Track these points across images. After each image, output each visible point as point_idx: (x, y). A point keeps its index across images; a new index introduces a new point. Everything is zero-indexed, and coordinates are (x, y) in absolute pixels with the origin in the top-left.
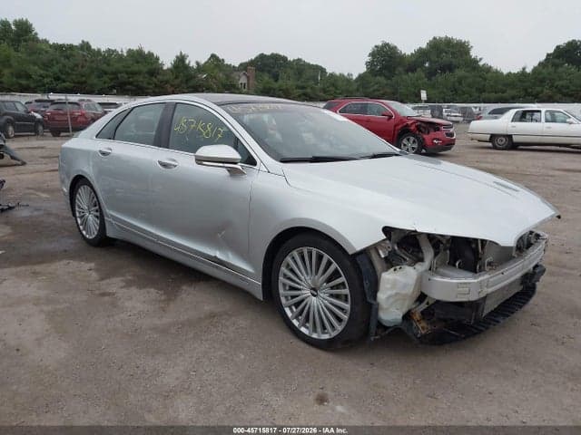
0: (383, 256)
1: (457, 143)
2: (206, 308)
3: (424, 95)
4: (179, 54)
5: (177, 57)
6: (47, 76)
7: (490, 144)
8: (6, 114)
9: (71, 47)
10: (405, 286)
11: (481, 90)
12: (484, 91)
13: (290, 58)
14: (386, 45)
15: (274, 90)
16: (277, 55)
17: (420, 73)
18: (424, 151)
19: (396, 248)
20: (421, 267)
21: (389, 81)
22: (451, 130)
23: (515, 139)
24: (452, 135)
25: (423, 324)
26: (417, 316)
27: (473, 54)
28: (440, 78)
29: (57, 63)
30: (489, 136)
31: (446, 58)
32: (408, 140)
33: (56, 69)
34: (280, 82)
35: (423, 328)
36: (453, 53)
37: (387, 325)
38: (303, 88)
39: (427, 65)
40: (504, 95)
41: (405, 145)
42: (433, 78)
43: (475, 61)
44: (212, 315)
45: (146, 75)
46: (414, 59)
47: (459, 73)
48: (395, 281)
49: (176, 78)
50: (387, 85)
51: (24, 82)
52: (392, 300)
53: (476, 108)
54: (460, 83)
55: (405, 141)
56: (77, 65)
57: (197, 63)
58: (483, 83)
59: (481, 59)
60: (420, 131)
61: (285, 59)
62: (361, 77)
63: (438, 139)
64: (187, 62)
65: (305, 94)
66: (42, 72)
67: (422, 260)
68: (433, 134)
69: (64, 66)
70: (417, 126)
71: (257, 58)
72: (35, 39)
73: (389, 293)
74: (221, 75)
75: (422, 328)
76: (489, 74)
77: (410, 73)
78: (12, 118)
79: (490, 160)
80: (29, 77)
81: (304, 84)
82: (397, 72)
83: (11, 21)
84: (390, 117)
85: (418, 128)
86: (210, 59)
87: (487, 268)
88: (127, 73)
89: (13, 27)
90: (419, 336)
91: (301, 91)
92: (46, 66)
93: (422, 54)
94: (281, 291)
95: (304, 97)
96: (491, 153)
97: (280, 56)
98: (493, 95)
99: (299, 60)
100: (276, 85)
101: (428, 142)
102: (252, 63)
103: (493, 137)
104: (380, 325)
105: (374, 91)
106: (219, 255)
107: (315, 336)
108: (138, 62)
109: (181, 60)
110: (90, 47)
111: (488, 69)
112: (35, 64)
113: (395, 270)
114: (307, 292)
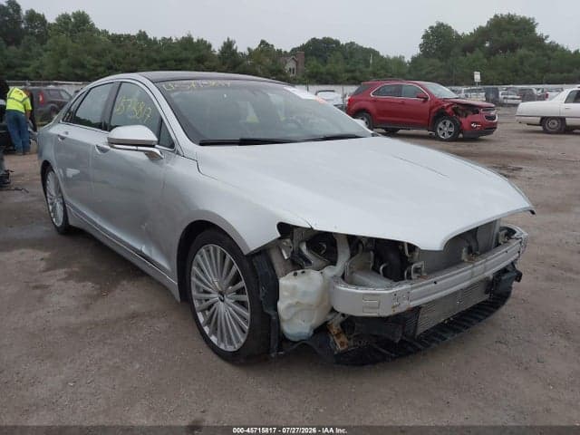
0: (286, 258)
1: (499, 126)
2: (132, 307)
3: (477, 77)
4: (226, 40)
5: (225, 43)
6: (101, 65)
7: (540, 128)
8: (52, 102)
9: (128, 37)
10: (305, 294)
11: (546, 70)
12: (547, 71)
13: (343, 42)
14: (441, 25)
15: (322, 73)
16: (328, 39)
17: (478, 53)
18: (461, 135)
19: (304, 248)
20: (330, 272)
21: (444, 63)
22: (492, 113)
23: (569, 122)
24: (493, 118)
25: (343, 338)
26: (335, 329)
27: (539, 31)
28: (500, 57)
29: (110, 52)
30: (539, 119)
31: (508, 37)
32: (444, 123)
33: (108, 58)
34: (329, 66)
35: (342, 344)
36: (516, 32)
37: (292, 339)
38: (352, 71)
39: (487, 45)
40: (571, 75)
41: (441, 129)
42: (492, 58)
43: (541, 40)
44: (134, 316)
45: (194, 62)
46: (472, 39)
47: (521, 52)
48: (294, 288)
49: (223, 64)
50: (441, 67)
51: (79, 72)
52: (293, 310)
53: (539, 89)
54: (522, 63)
55: (441, 125)
56: (128, 54)
57: (249, 49)
58: (547, 62)
59: (547, 37)
60: (457, 113)
61: (337, 42)
62: (415, 60)
63: (476, 123)
64: (234, 47)
65: (354, 78)
66: (95, 61)
67: (334, 263)
68: (471, 117)
69: (116, 55)
70: (453, 109)
71: (309, 42)
72: (92, 29)
73: (289, 301)
74: (268, 60)
75: (340, 343)
76: (556, 53)
77: (468, 54)
78: (56, 106)
79: (534, 145)
80: (83, 66)
81: (353, 68)
82: (452, 53)
83: (71, 14)
84: (426, 99)
85: (455, 110)
86: (260, 46)
87: (414, 276)
88: (175, 61)
89: (72, 20)
90: (336, 353)
91: (350, 75)
92: (99, 55)
93: (482, 33)
94: (194, 293)
95: (352, 81)
96: (538, 138)
97: (332, 40)
98: (558, 76)
99: (352, 43)
100: (323, 69)
101: (466, 126)
102: (303, 48)
103: (544, 120)
104: (283, 339)
105: (427, 73)
106: (144, 249)
107: (222, 347)
108: (186, 49)
109: (228, 46)
110: (147, 36)
111: (554, 48)
112: (89, 54)
113: (295, 274)
114: (215, 296)
